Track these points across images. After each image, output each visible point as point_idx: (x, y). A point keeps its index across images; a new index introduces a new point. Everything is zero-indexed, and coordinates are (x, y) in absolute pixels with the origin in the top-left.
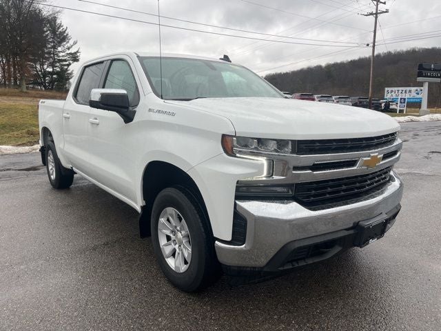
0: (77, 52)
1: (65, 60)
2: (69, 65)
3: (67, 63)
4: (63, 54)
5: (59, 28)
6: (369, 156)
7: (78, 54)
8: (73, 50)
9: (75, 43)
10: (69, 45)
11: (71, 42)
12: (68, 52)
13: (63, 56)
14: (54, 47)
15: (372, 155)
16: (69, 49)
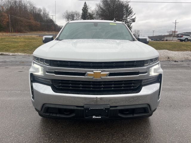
0: (135, 18)
1: (130, 22)
2: (131, 24)
3: (130, 23)
4: (129, 19)
5: (129, 9)
6: (93, 72)
7: (135, 19)
8: (133, 18)
9: (134, 14)
10: (132, 15)
11: (133, 14)
12: (131, 18)
13: (129, 20)
14: (126, 17)
15: (94, 71)
16: (132, 17)
